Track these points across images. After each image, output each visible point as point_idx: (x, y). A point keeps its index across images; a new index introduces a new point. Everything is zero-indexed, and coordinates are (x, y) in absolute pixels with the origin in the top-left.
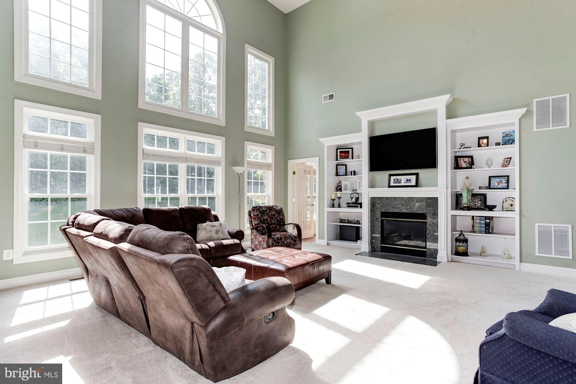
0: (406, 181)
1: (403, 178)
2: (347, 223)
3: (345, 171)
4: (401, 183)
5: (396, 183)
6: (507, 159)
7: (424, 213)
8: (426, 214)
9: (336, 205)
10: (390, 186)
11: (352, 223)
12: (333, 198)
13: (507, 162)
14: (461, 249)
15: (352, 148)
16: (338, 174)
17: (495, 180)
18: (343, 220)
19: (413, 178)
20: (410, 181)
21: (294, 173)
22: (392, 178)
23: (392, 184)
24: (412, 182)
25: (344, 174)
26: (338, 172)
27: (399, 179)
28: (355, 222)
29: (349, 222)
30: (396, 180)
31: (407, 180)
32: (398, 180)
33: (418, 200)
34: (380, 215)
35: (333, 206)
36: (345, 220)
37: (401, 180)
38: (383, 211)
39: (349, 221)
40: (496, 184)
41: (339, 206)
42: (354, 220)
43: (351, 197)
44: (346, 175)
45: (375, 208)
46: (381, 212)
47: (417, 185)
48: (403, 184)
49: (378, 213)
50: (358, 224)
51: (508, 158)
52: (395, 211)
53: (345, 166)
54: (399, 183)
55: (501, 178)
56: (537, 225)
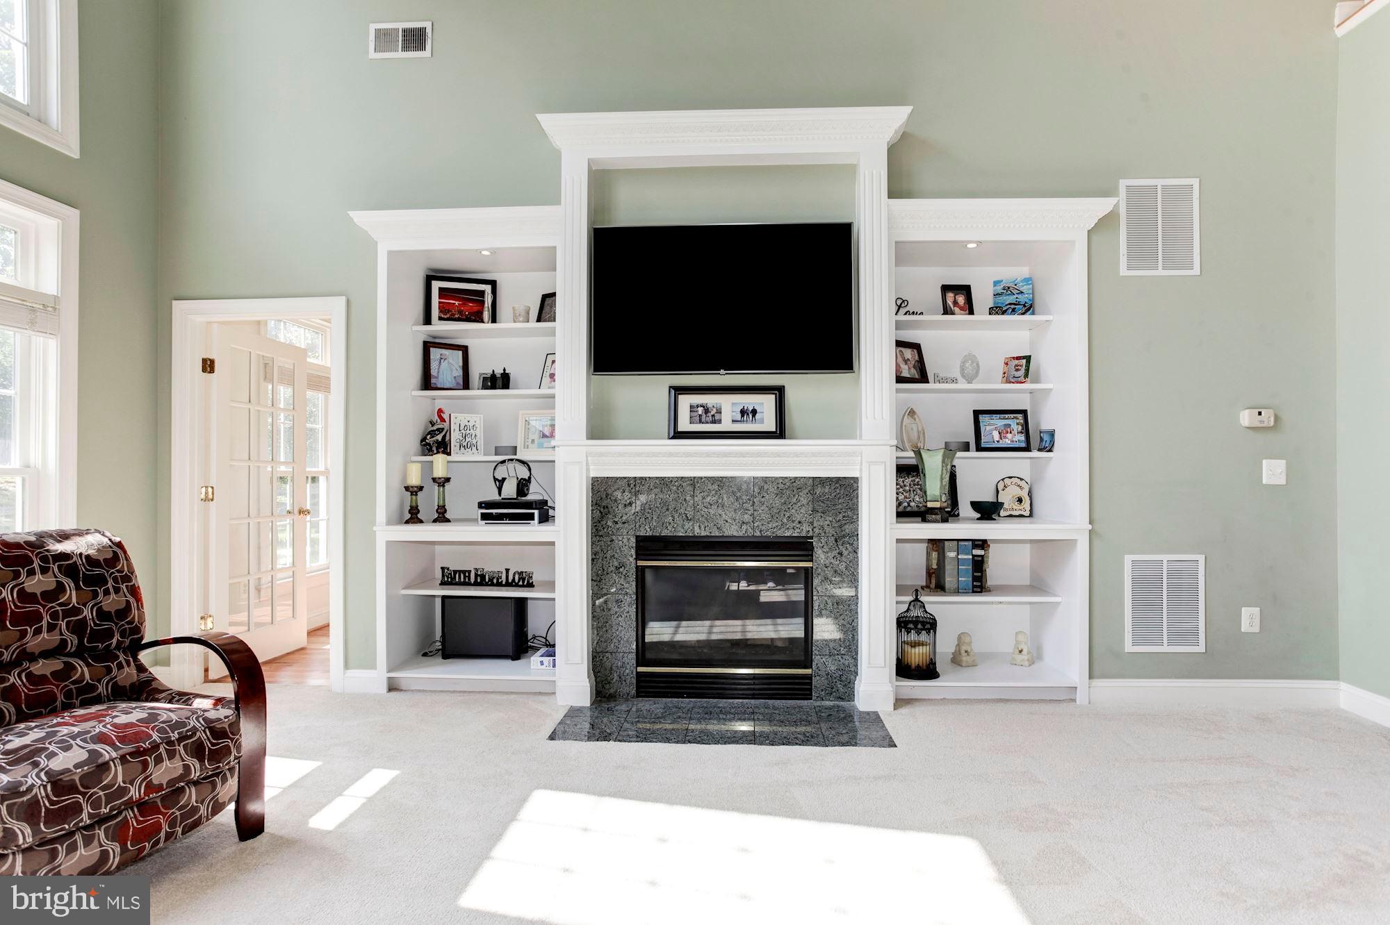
0: (738, 417)
1: (729, 406)
2: (476, 584)
3: (460, 373)
4: (720, 421)
5: (701, 422)
6: (1016, 362)
7: (804, 534)
8: (811, 538)
9: (427, 511)
10: (678, 435)
11: (499, 584)
12: (414, 480)
13: (1017, 370)
14: (917, 656)
15: (493, 284)
16: (433, 381)
17: (992, 422)
18: (455, 572)
19: (766, 404)
20: (754, 416)
21: (208, 366)
22: (685, 401)
23: (684, 425)
24: (762, 421)
25: (458, 383)
26: (433, 372)
27: (710, 406)
28: (510, 580)
29: (481, 581)
30: (700, 410)
31: (743, 412)
32: (707, 411)
33: (781, 486)
34: (633, 552)
35: (414, 517)
36: (464, 572)
37: (719, 412)
38: (646, 531)
39: (483, 577)
40: (996, 436)
41: (442, 517)
42: (507, 570)
43: (495, 479)
44: (466, 385)
45: (610, 523)
46: (637, 536)
47: (780, 433)
48: (726, 425)
49: (625, 540)
50: (523, 586)
51: (1018, 358)
52: (693, 530)
53: (460, 352)
54: (714, 422)
55: (1007, 416)
56: (1128, 559)
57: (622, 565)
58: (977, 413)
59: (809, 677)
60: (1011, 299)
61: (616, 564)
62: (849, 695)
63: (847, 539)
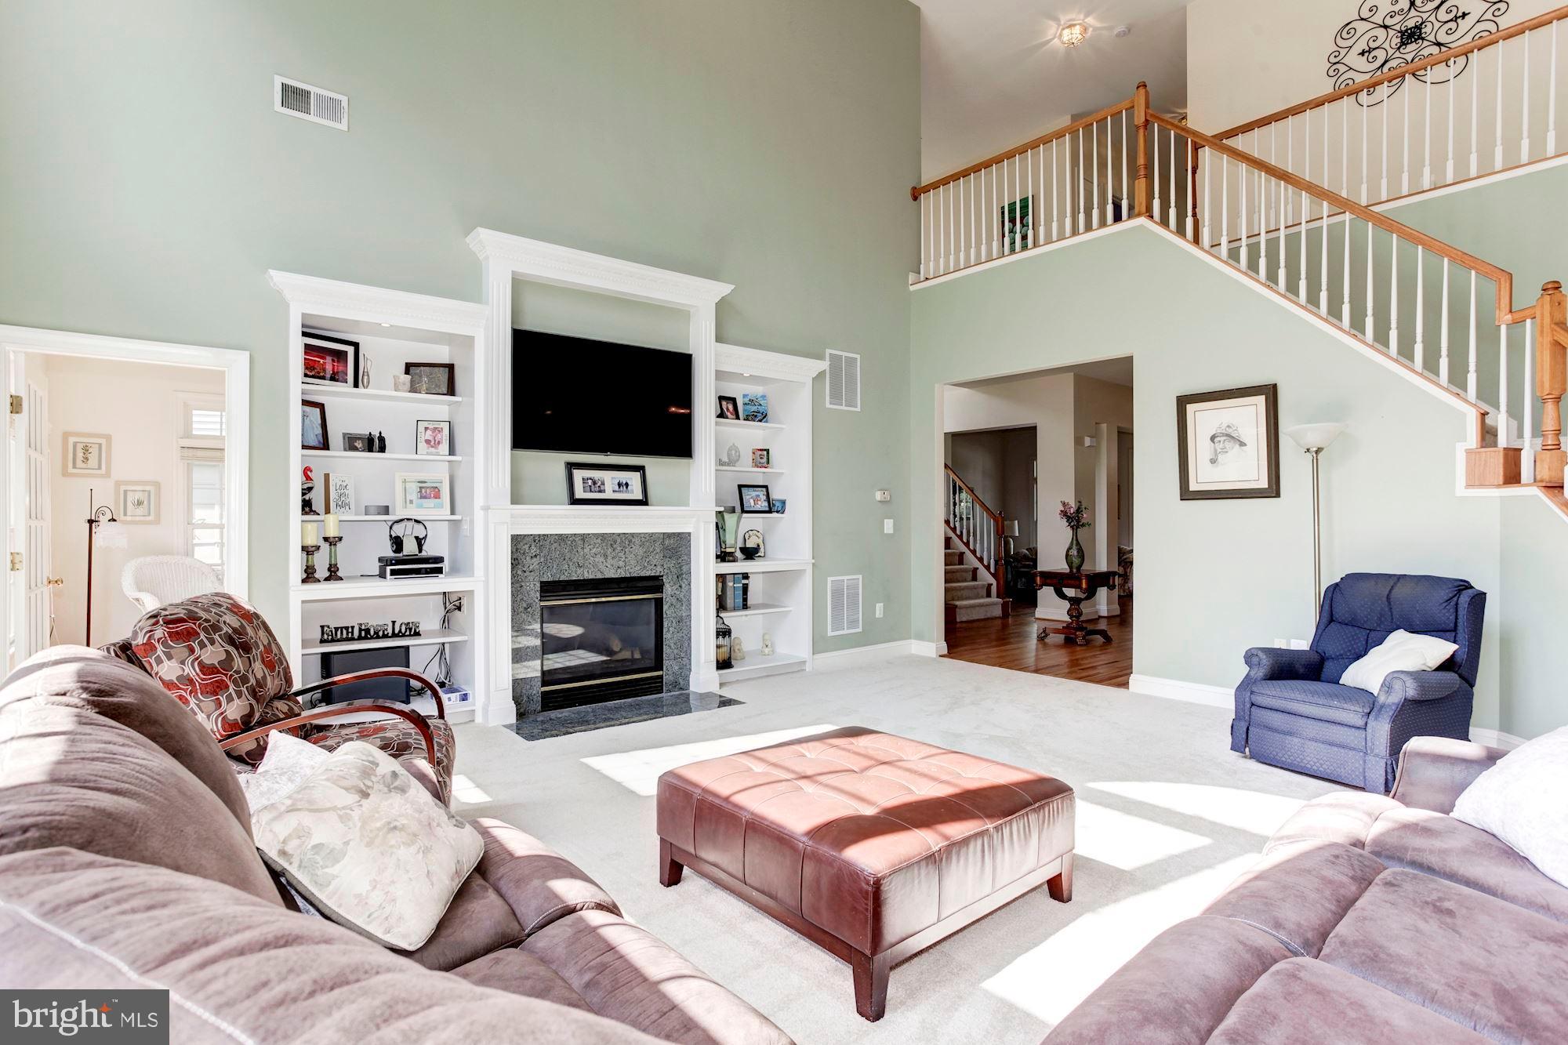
0: (617, 488)
1: (610, 479)
2: (360, 638)
4: (604, 491)
5: (591, 491)
6: (760, 452)
7: (657, 574)
8: (662, 576)
10: (575, 501)
11: (385, 636)
12: (311, 541)
13: (761, 458)
14: (724, 653)
15: (356, 345)
17: (749, 493)
18: (336, 629)
19: (634, 478)
20: (627, 487)
21: (17, 405)
22: (579, 474)
23: (580, 494)
24: (632, 492)
25: (319, 442)
27: (596, 479)
28: (397, 631)
29: (366, 634)
30: (590, 482)
31: (620, 485)
32: (594, 483)
33: (643, 539)
34: (538, 595)
35: (312, 578)
36: (347, 628)
37: (603, 484)
38: (546, 578)
39: (367, 631)
40: (753, 503)
41: (333, 574)
42: (394, 622)
43: (393, 538)
44: (325, 445)
46: (541, 582)
47: (644, 502)
48: (609, 494)
49: (532, 586)
50: (410, 635)
51: (761, 450)
52: (583, 575)
54: (600, 491)
55: (757, 490)
56: (830, 579)
57: (529, 606)
58: (740, 487)
59: (661, 677)
60: (754, 408)
61: (525, 605)
62: (687, 686)
63: (683, 575)
